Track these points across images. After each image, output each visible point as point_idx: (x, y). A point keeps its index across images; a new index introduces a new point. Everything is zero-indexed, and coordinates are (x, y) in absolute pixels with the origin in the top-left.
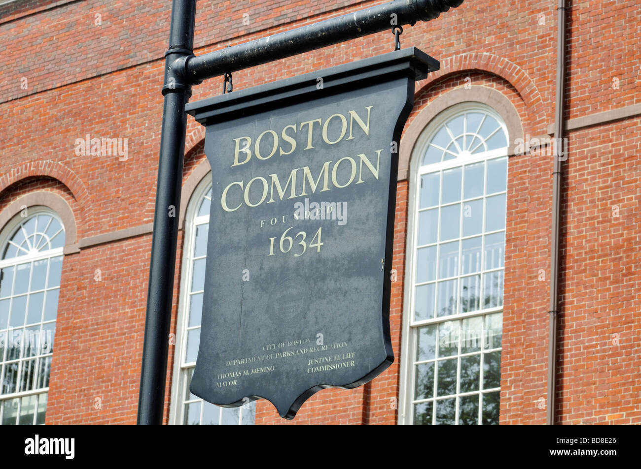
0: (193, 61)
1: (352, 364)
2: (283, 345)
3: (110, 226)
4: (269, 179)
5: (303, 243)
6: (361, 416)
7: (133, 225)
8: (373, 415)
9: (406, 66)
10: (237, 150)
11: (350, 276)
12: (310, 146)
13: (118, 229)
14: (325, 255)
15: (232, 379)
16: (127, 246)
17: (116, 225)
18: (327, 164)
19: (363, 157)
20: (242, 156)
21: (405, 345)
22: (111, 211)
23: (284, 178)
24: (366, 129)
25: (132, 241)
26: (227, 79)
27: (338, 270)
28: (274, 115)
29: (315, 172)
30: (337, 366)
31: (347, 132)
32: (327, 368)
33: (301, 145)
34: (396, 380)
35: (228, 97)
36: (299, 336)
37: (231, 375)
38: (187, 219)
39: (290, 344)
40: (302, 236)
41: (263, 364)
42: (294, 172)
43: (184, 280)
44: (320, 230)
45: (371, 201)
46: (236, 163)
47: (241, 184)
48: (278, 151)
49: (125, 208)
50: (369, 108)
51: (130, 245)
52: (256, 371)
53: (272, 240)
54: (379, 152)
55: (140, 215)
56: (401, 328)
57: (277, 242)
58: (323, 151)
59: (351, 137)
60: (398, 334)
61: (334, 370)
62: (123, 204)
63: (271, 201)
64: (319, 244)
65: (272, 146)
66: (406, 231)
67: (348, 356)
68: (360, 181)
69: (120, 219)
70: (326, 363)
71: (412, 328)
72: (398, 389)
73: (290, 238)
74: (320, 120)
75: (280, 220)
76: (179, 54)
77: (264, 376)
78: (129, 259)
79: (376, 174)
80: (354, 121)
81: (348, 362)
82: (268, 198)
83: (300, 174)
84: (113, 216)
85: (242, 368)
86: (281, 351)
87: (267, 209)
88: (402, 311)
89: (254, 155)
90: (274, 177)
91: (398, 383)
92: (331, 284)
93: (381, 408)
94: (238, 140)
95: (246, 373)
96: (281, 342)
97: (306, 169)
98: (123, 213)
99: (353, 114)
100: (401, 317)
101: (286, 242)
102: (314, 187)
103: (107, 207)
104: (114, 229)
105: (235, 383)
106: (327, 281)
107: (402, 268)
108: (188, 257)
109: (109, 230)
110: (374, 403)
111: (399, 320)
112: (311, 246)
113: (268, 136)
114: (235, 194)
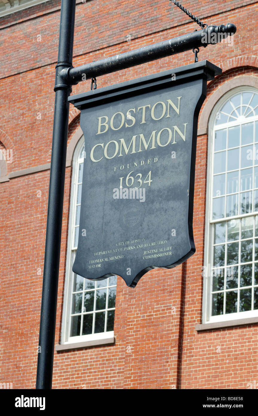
0: (72, 71)
1: (170, 254)
2: (128, 242)
3: (27, 165)
4: (119, 142)
5: (140, 180)
6: (181, 278)
7: (41, 164)
8: (188, 277)
9: (201, 72)
10: (100, 125)
11: (168, 200)
12: (143, 122)
13: (32, 166)
14: (153, 187)
15: (98, 263)
16: (37, 177)
17: (30, 164)
18: (154, 133)
19: (176, 128)
20: (103, 128)
21: (207, 234)
22: (28, 156)
23: (128, 141)
24: (178, 111)
25: (41, 174)
26: (93, 81)
27: (161, 197)
28: (122, 103)
29: (147, 137)
30: (161, 255)
31: (166, 113)
32: (155, 256)
33: (138, 121)
34: (202, 256)
35: (94, 92)
36: (138, 237)
37: (97, 261)
38: (74, 159)
39: (132, 242)
40: (139, 176)
41: (116, 254)
42: (134, 137)
43: (73, 197)
44: (150, 173)
45: (181, 155)
46: (99, 133)
47: (102, 145)
48: (124, 125)
49: (36, 154)
50: (179, 98)
51: (39, 176)
52: (112, 259)
53: (121, 179)
54: (185, 124)
55: (45, 158)
56: (204, 224)
57: (124, 180)
58: (151, 124)
59: (168, 116)
60: (203, 228)
61: (159, 258)
62: (35, 152)
63: (121, 155)
64: (150, 181)
65: (121, 122)
66: (206, 165)
67: (168, 249)
68: (174, 143)
69: (33, 160)
70: (154, 253)
71: (211, 224)
72: (203, 261)
73: (132, 178)
74: (149, 106)
75: (126, 167)
76: (64, 66)
77: (117, 261)
78: (39, 185)
79: (184, 138)
80: (171, 106)
81: (168, 252)
82: (118, 153)
83: (138, 139)
84: (29, 159)
85: (104, 257)
86: (127, 246)
87: (118, 160)
88: (205, 213)
89: (110, 128)
90: (122, 140)
91: (203, 258)
92: (157, 205)
93: (193, 273)
94: (100, 118)
95: (106, 260)
96: (127, 240)
97: (142, 136)
98: (35, 157)
99: (170, 102)
100: (204, 217)
101: (130, 180)
102: (146, 147)
103: (25, 153)
104: (30, 167)
105: (99, 266)
106: (155, 203)
107: (205, 187)
108: (75, 182)
109: (26, 167)
110: (189, 270)
111: (203, 219)
112: (145, 182)
113: (118, 116)
114: (99, 150)
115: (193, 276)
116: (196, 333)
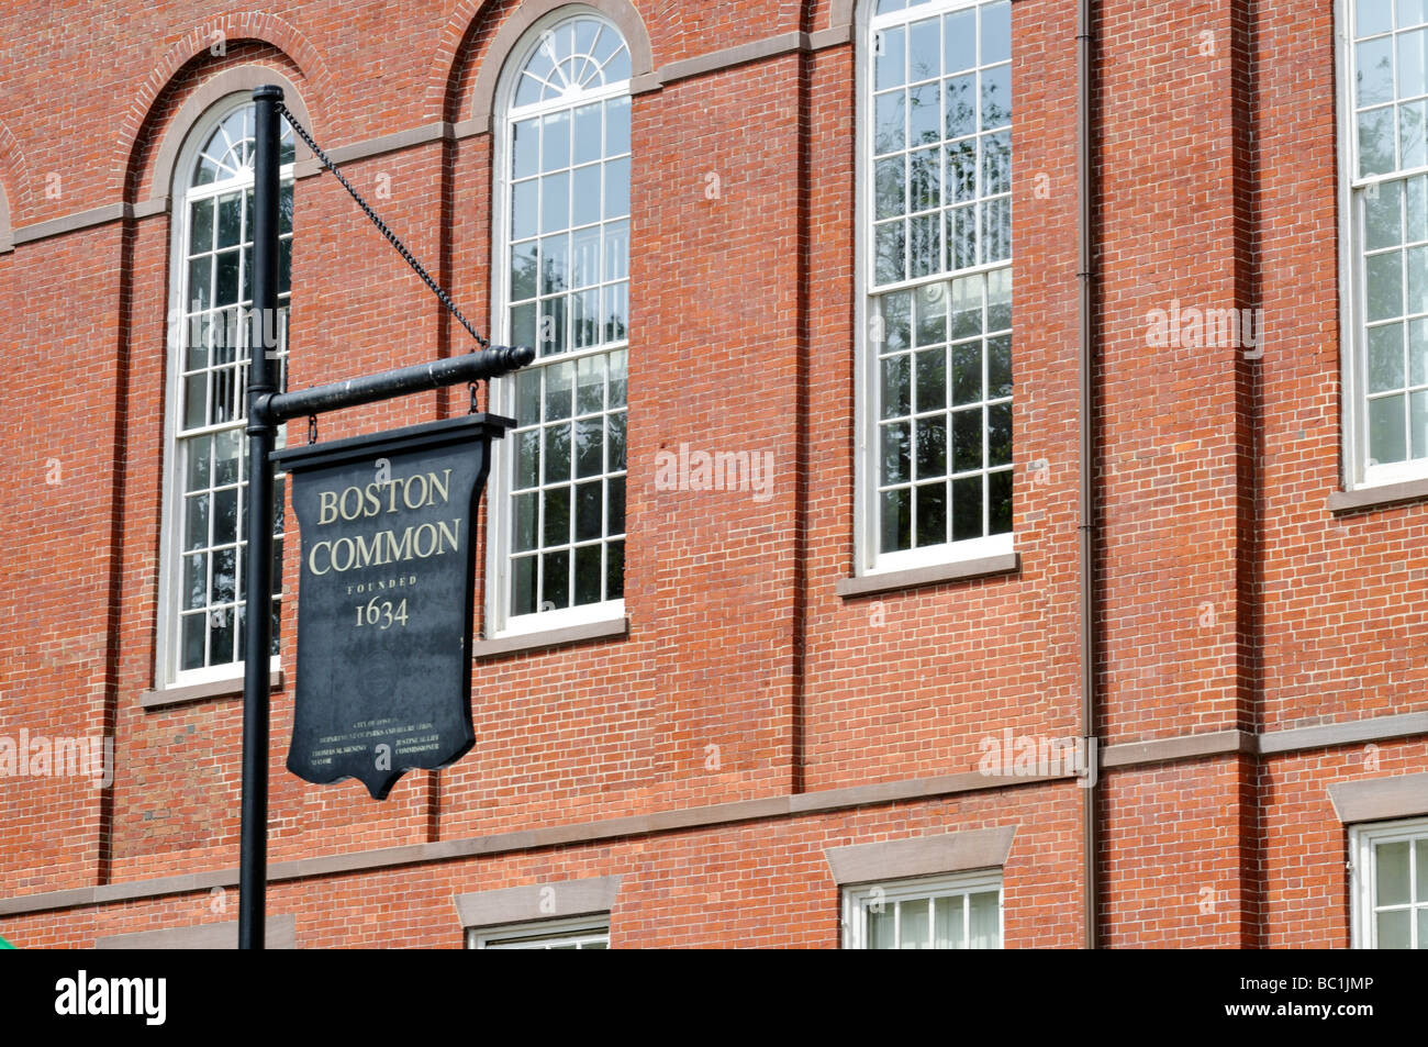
0: (277, 400)
1: (437, 746)
2: (372, 723)
3: (368, 128)
4: (355, 542)
5: (388, 614)
6: (794, 452)
7: (406, 127)
8: (815, 447)
9: (478, 431)
10: (324, 507)
11: (433, 654)
12: (392, 509)
13: (382, 133)
14: (411, 629)
15: (326, 757)
16: (398, 163)
17: (377, 127)
18: (409, 530)
19: (442, 525)
20: (329, 513)
21: (861, 327)
22: (368, 102)
23: (369, 541)
24: (445, 494)
25: (407, 155)
26: (311, 423)
27: (422, 646)
28: (360, 469)
29: (399, 536)
30: (423, 748)
31: (428, 497)
32: (414, 750)
33: (384, 506)
34: (848, 389)
35: (311, 449)
36: (386, 715)
37: (325, 752)
38: (496, 112)
39: (379, 722)
40: (387, 607)
41: (355, 743)
42: (379, 535)
43: (499, 219)
44: (404, 602)
45: (450, 575)
46: (323, 521)
47: (328, 544)
48: (362, 511)
49: (391, 97)
50: (447, 472)
51: (403, 162)
52: (348, 750)
53: (360, 609)
54: (457, 521)
55: (416, 109)
56: (853, 300)
57: (364, 611)
58: (405, 515)
59: (431, 503)
60: (848, 310)
61: (420, 752)
62: (388, 90)
63: (358, 566)
64: (404, 617)
65: (357, 505)
67: (433, 738)
68: (440, 552)
69: (383, 116)
70: (412, 745)
71: (871, 296)
72: (852, 403)
73: (376, 608)
74: (401, 480)
75: (366, 588)
76: (262, 391)
77: (355, 755)
78: (404, 187)
79: (455, 544)
80: (434, 486)
81: (432, 744)
82: (354, 563)
83: (384, 538)
84: (372, 110)
85: (335, 745)
86: (371, 729)
87: (353, 576)
88: (852, 269)
89: (340, 515)
90: (360, 539)
91: (852, 393)
92: (415, 661)
93: (827, 436)
94: (323, 495)
95: (339, 751)
96: (371, 719)
97: (390, 533)
98: (389, 106)
99: (433, 477)
100: (852, 281)
101: (373, 612)
102: (398, 555)
103: (360, 96)
104: (375, 134)
105: (329, 761)
106: (412, 657)
107: (849, 196)
108: (503, 179)
109: (367, 136)
110: (814, 428)
111: (849, 285)
112: (397, 618)
113: (352, 493)
114: (323, 554)
115: (828, 445)
116: (838, 603)
